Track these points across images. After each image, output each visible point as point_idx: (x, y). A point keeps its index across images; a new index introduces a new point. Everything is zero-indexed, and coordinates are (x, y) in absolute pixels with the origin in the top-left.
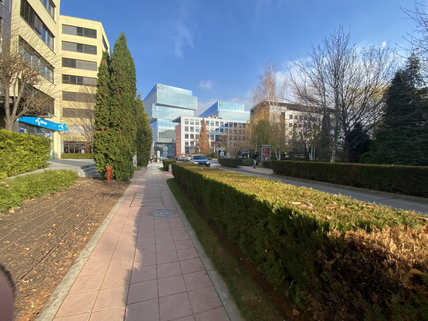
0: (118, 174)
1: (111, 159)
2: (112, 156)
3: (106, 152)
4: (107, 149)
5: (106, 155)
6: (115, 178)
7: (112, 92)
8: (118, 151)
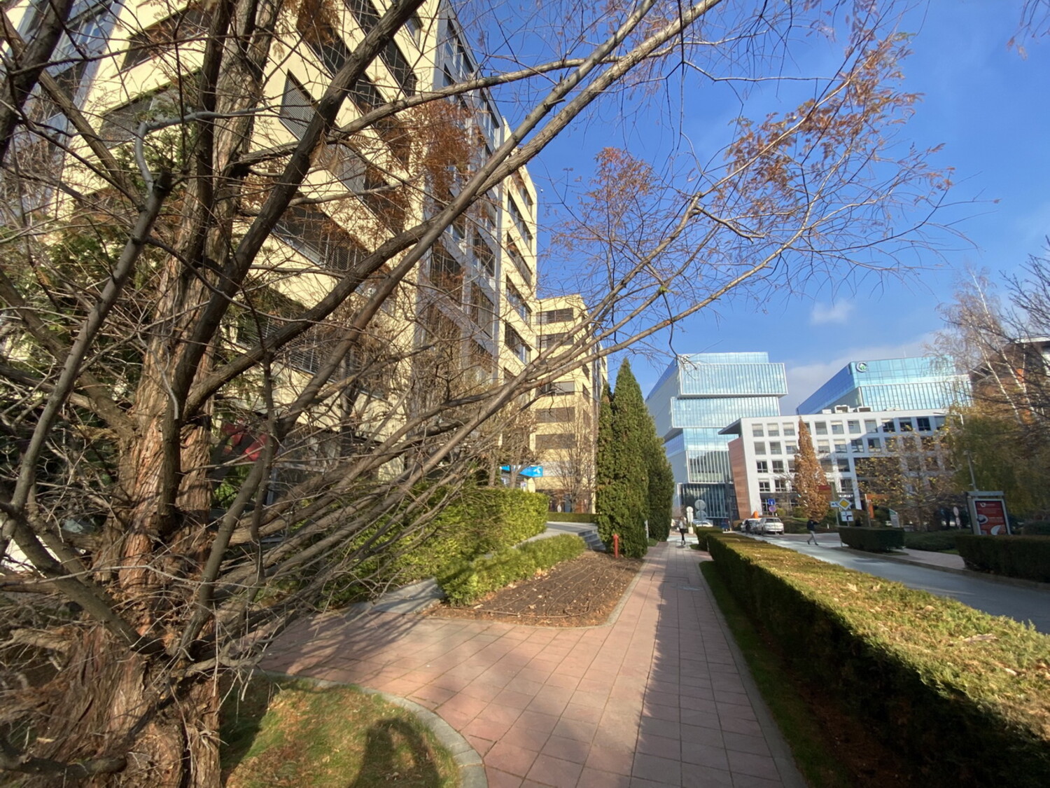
0: (627, 546)
1: (618, 524)
2: (619, 519)
3: (612, 513)
4: (613, 510)
5: (612, 518)
6: (622, 552)
7: (616, 434)
8: (627, 512)
